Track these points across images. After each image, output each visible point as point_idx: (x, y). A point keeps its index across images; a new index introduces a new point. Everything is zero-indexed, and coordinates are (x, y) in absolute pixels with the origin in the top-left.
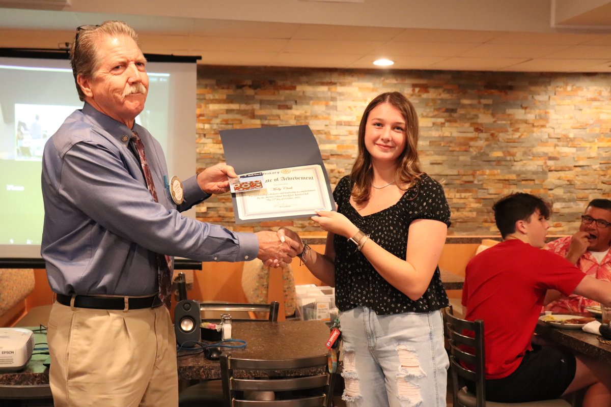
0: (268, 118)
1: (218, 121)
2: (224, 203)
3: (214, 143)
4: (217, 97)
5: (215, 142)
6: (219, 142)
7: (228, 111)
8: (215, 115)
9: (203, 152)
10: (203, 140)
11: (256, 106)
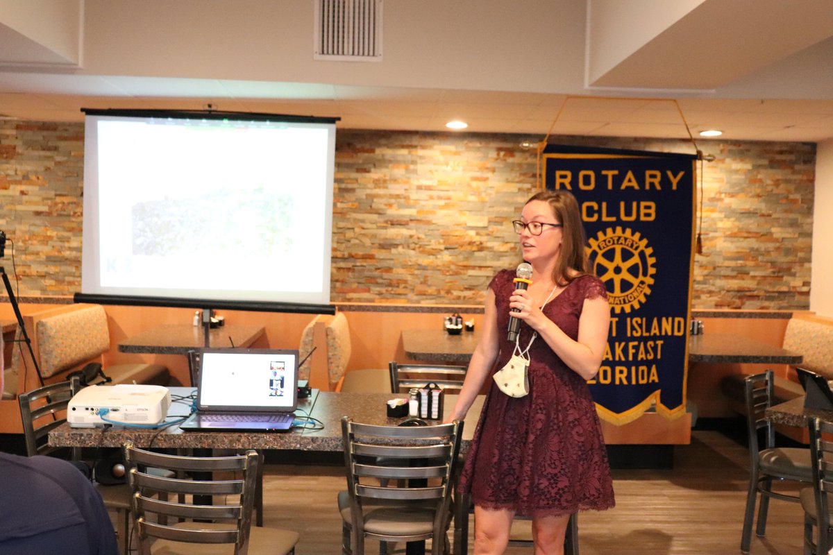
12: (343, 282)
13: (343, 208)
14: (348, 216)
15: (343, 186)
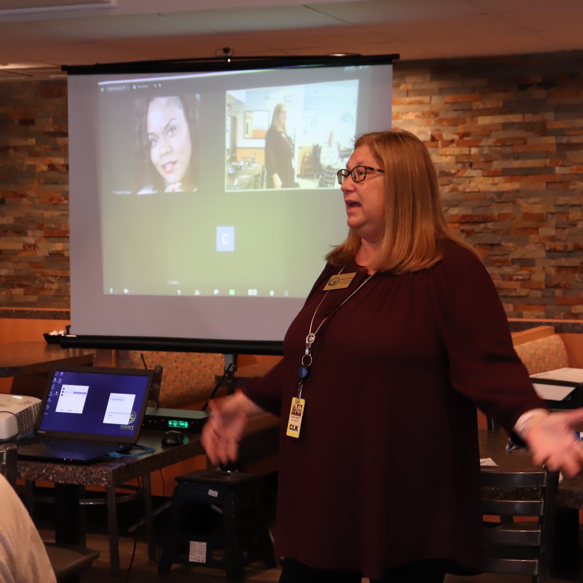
0: (568, 133)
1: (490, 141)
2: (499, 267)
3: (484, 176)
4: (489, 105)
5: (486, 174)
6: (491, 174)
7: (505, 126)
8: (487, 132)
9: (468, 190)
10: (469, 172)
11: (549, 116)
12: (566, 288)
13: (563, 175)
14: (572, 187)
15: (564, 140)
